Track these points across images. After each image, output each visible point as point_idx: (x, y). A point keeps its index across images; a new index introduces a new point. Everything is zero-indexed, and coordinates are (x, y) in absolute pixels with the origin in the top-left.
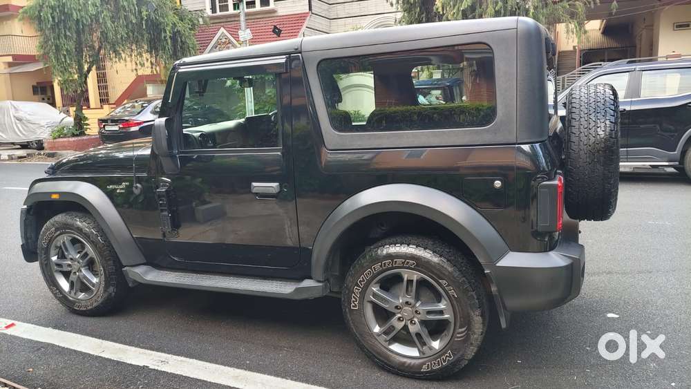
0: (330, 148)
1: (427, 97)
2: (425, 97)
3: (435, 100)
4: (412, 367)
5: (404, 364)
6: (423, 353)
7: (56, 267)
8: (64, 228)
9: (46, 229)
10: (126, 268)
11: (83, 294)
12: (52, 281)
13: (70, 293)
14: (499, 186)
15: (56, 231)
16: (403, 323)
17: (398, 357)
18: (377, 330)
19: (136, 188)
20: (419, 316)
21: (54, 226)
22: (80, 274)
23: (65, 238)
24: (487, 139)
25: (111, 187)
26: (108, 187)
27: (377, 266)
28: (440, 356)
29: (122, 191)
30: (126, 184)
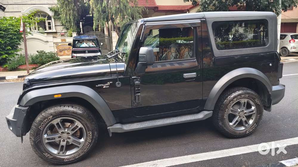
0: (216, 57)
1: (88, 44)
2: (86, 43)
3: (92, 45)
4: (243, 133)
5: (240, 133)
6: (246, 127)
7: (47, 141)
8: (59, 115)
9: (43, 118)
10: (109, 127)
11: (68, 151)
12: (45, 150)
13: (59, 153)
14: (271, 65)
15: (53, 117)
16: (240, 119)
17: (238, 132)
18: (231, 124)
19: (119, 84)
20: (246, 115)
21: (52, 115)
22: (69, 140)
23: (58, 120)
24: (267, 50)
25: (99, 85)
26: (97, 86)
27: (235, 99)
28: (252, 127)
29: (107, 87)
30: (111, 82)
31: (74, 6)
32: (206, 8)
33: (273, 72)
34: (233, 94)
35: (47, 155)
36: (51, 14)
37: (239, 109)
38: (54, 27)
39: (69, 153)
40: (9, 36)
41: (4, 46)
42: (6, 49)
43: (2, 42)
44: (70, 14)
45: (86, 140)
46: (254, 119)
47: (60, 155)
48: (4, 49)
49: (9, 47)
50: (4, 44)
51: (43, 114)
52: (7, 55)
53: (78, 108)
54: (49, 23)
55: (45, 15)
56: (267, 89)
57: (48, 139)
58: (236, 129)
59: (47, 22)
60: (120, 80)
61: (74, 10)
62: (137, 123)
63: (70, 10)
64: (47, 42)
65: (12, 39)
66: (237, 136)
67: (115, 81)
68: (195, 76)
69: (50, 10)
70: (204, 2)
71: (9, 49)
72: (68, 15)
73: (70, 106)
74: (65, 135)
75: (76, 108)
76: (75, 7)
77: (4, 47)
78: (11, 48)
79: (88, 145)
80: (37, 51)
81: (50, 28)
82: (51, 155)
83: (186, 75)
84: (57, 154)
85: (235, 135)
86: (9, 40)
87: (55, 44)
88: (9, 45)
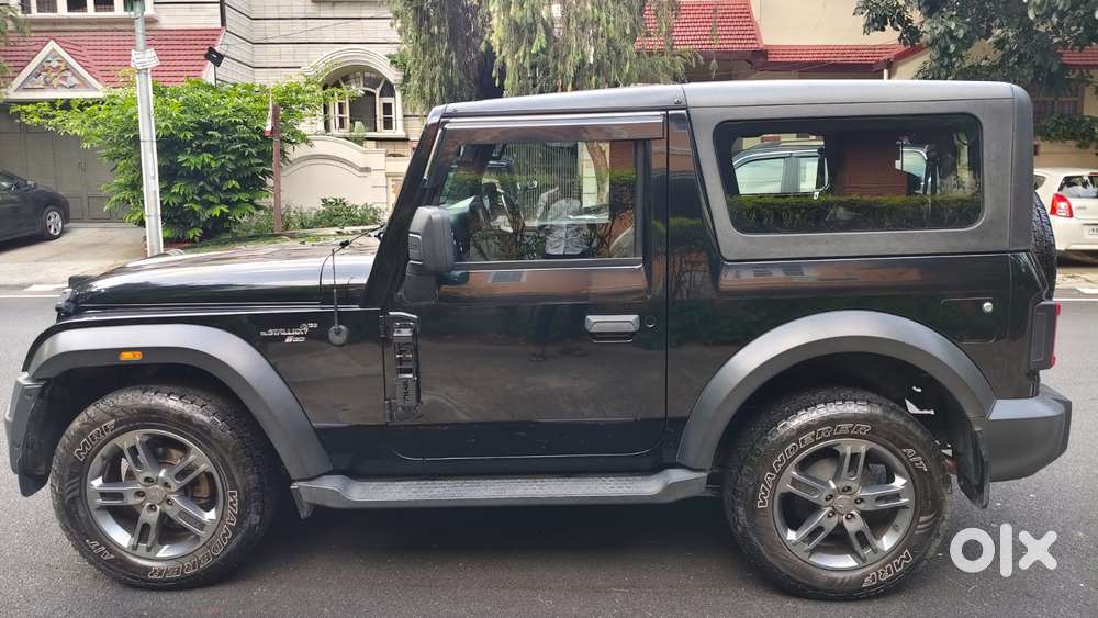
0: (729, 258)
4: (847, 584)
5: (834, 580)
6: (864, 560)
7: (100, 501)
8: (140, 419)
9: (87, 423)
10: (300, 484)
11: (166, 547)
12: (91, 529)
13: (135, 548)
14: (990, 309)
15: (117, 425)
16: (835, 520)
17: (825, 573)
18: (791, 536)
19: (338, 332)
20: (862, 506)
21: (113, 416)
22: (168, 508)
23: (136, 437)
24: (972, 244)
25: (271, 332)
26: (263, 333)
27: (808, 437)
28: (890, 561)
29: (297, 340)
30: (311, 325)
31: (448, 51)
32: (950, 56)
33: (997, 339)
34: (800, 413)
35: (97, 547)
36: (393, 76)
37: (834, 480)
38: (400, 123)
39: (165, 552)
40: (234, 147)
41: (220, 178)
42: (224, 188)
43: (213, 164)
44: (433, 79)
45: (222, 518)
46: (902, 532)
47: (136, 553)
48: (218, 188)
49: (234, 182)
50: (217, 171)
51: (91, 411)
52: (225, 209)
53: (201, 402)
54: (387, 108)
55: (374, 79)
56: (963, 411)
57: (103, 495)
58: (815, 559)
59: (380, 102)
60: (343, 318)
61: (446, 65)
62: (406, 480)
63: (433, 65)
64: (367, 170)
65: (241, 155)
66: (817, 589)
67: (324, 319)
68: (632, 329)
69: (392, 62)
70: (942, 35)
71: (233, 186)
72: (428, 81)
73: (175, 394)
74: (156, 491)
75: (192, 402)
76: (453, 54)
77: (217, 180)
78: (238, 186)
79: (227, 534)
80: (324, 200)
81: (388, 124)
82: (107, 548)
83: (596, 322)
84: (130, 551)
85: (808, 586)
86: (233, 158)
87: (390, 178)
88: (234, 174)
